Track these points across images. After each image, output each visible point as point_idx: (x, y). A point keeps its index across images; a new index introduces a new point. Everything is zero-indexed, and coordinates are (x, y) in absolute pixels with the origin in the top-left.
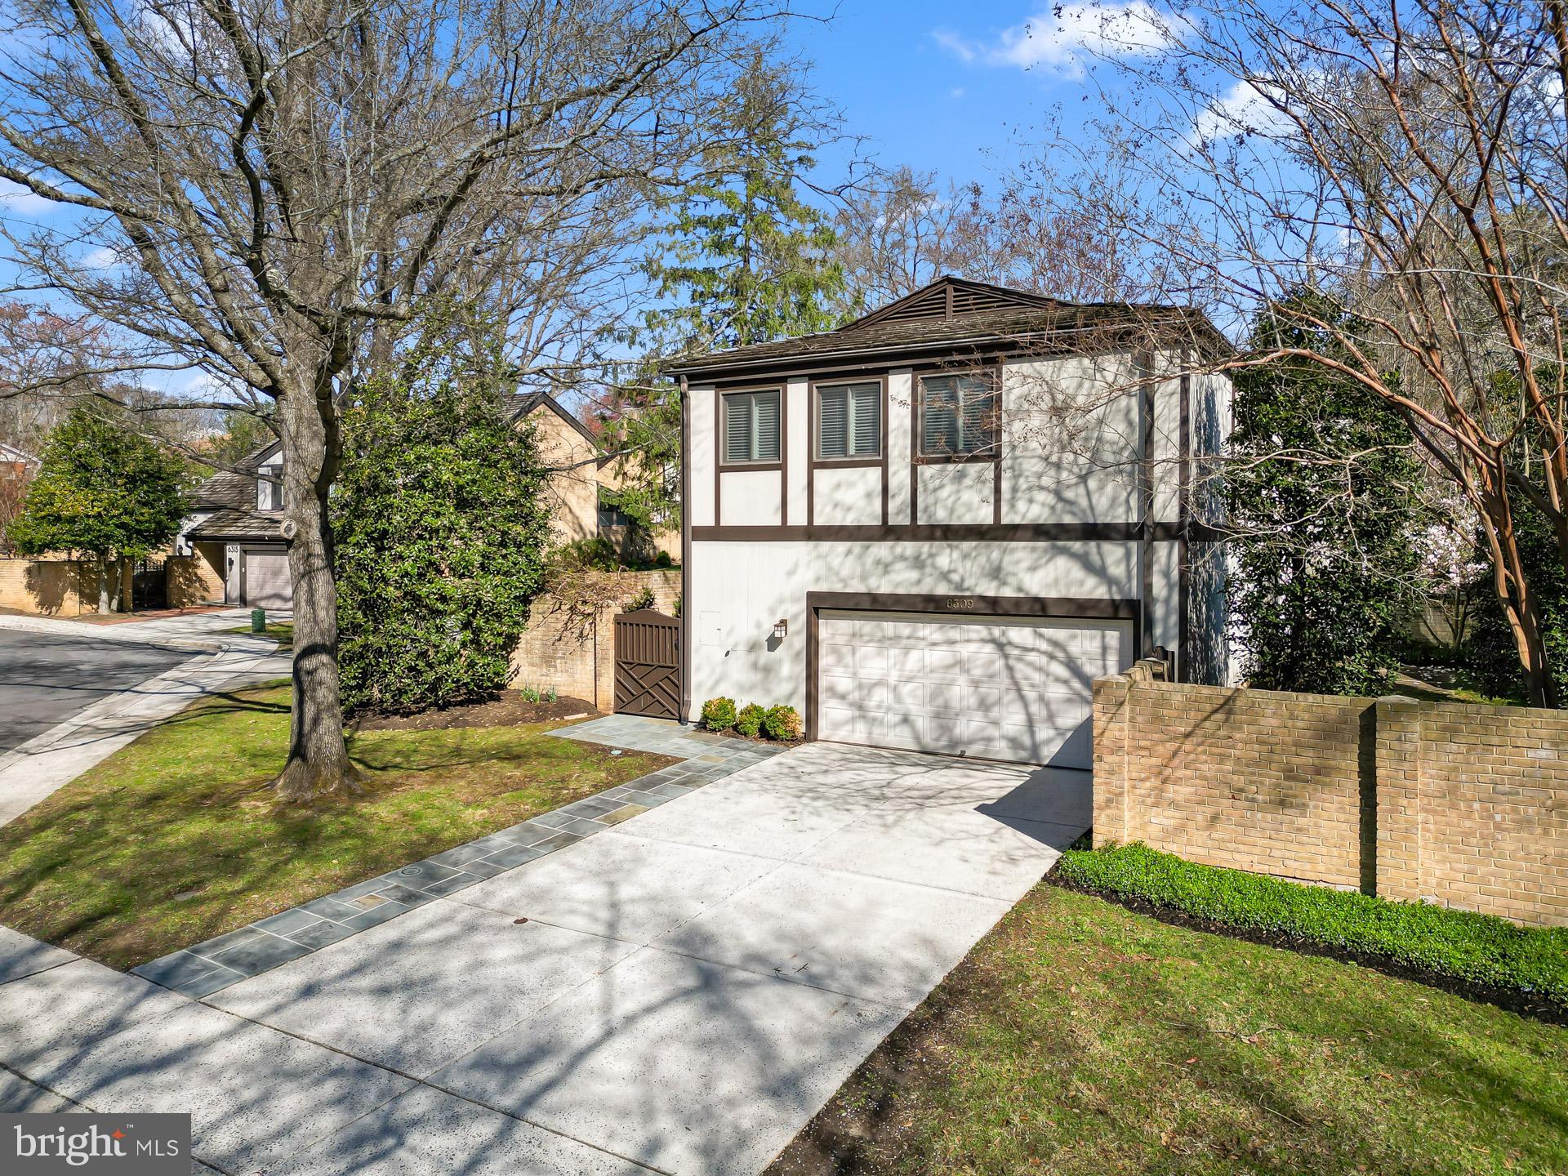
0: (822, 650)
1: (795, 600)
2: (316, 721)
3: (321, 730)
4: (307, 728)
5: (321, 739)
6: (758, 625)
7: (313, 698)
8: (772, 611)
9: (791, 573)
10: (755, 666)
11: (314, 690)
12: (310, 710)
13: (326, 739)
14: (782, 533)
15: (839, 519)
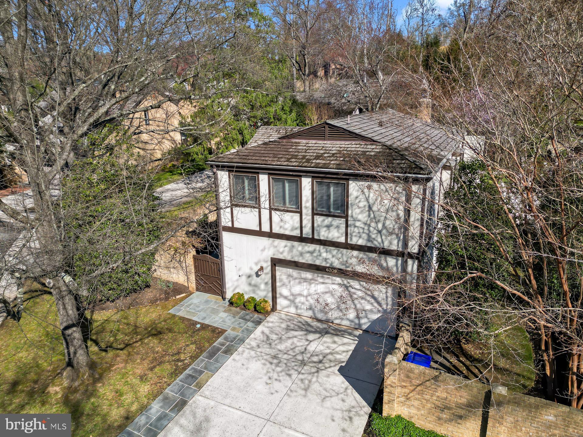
0: (277, 280)
1: (267, 262)
2: (75, 353)
3: (78, 355)
4: (72, 356)
5: (78, 359)
6: (251, 269)
7: (72, 345)
8: (256, 264)
9: (263, 250)
10: (250, 284)
11: (72, 342)
12: (72, 350)
13: (80, 358)
14: (259, 233)
15: (282, 232)
